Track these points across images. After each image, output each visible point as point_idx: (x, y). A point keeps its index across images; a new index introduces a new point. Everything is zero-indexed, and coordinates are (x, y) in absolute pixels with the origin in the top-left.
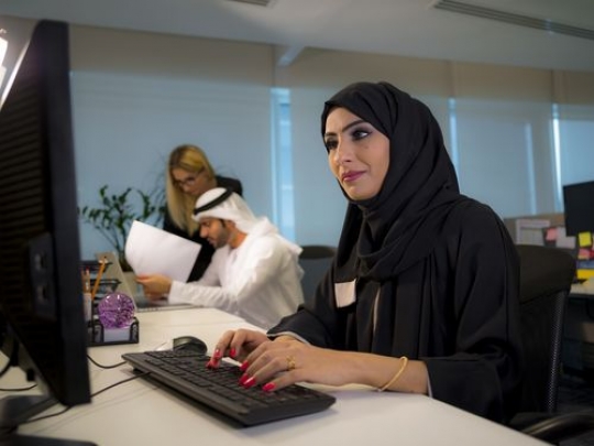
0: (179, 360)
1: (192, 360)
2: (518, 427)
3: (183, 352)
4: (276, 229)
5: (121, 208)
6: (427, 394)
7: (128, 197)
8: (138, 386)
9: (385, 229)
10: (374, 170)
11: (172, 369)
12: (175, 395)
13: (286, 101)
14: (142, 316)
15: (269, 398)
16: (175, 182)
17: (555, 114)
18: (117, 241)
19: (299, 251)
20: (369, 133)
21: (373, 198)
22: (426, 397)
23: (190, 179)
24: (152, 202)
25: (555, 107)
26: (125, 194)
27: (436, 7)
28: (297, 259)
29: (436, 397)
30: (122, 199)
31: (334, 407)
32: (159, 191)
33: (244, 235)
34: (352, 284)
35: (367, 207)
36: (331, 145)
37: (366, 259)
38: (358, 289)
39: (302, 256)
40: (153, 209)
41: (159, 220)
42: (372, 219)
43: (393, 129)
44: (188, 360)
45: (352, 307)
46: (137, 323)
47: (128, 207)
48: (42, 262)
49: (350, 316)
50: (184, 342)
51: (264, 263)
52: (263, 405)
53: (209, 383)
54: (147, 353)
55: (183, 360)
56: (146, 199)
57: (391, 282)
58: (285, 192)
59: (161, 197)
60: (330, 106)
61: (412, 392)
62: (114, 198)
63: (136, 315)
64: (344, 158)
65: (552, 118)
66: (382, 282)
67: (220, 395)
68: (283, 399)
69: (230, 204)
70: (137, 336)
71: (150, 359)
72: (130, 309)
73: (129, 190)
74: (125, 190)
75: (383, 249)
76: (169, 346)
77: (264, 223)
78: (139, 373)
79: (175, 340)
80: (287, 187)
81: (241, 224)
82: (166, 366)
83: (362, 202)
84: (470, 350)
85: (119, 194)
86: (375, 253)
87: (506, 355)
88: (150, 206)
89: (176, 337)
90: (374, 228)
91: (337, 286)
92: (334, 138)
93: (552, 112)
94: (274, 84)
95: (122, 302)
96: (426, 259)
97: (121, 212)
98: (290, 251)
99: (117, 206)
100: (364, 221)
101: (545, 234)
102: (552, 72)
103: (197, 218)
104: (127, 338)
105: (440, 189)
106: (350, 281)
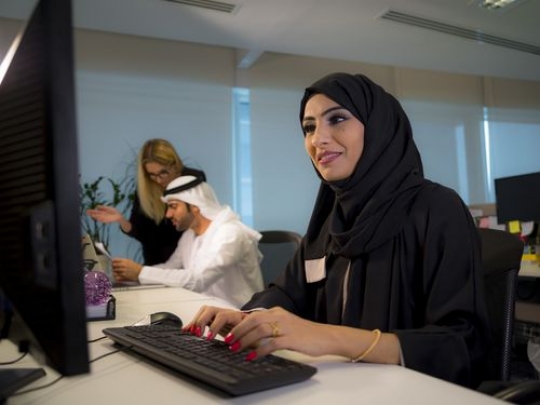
0: (159, 334)
1: (171, 334)
2: (491, 392)
3: (161, 327)
4: (238, 217)
5: (93, 195)
6: (400, 364)
7: (99, 186)
8: (120, 359)
9: (357, 210)
10: (350, 152)
11: (154, 342)
12: (159, 368)
13: (246, 100)
14: (120, 295)
15: (255, 368)
16: (147, 175)
17: (486, 117)
19: (260, 236)
20: (345, 118)
21: (346, 179)
22: (398, 367)
23: (163, 172)
24: (122, 189)
25: (485, 109)
26: (97, 183)
27: (384, 17)
28: (257, 244)
29: (409, 365)
30: (94, 187)
31: (315, 377)
32: (129, 180)
33: (208, 222)
34: (322, 262)
35: (340, 187)
36: (309, 129)
37: (340, 237)
38: (328, 266)
39: (261, 241)
40: (123, 196)
41: (128, 206)
42: (344, 199)
43: (368, 117)
44: (169, 334)
45: (321, 283)
46: (113, 300)
47: (99, 194)
48: (43, 230)
49: (320, 292)
50: (160, 318)
51: (227, 247)
52: (250, 376)
53: (193, 355)
54: (126, 328)
55: (163, 334)
56: (116, 188)
57: (362, 259)
58: (244, 184)
59: (131, 185)
60: (310, 93)
61: (385, 363)
62: (86, 186)
63: (112, 293)
64: (322, 140)
65: (483, 120)
66: (353, 259)
67: (207, 366)
68: (269, 370)
69: (197, 192)
70: (114, 313)
71: (131, 333)
72: (106, 287)
73: (101, 178)
74: (97, 179)
75: (353, 229)
76: (147, 322)
77: (227, 211)
78: (119, 346)
79: (152, 316)
80: (247, 180)
81: (205, 211)
82: (148, 339)
83: (335, 183)
84: (439, 323)
85: (91, 182)
86: (348, 233)
87: (473, 327)
88: (120, 194)
89: (153, 313)
90: (346, 208)
91: (307, 263)
92: (312, 122)
93: (482, 113)
94: (235, 84)
95: (100, 280)
96: (395, 238)
97: (93, 199)
98: (251, 237)
99: (89, 194)
100: (336, 203)
101: (478, 223)
102: (482, 78)
103: (165, 199)
104: (104, 314)
105: (407, 175)
106: (320, 257)
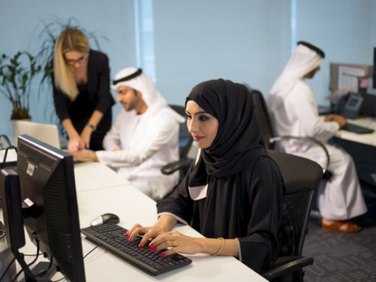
18: (10, 94)
26: (16, 58)
40: (39, 68)
50: (107, 218)
56: (33, 59)
73: (19, 54)
74: (16, 53)
79: (102, 217)
101: (359, 82)
